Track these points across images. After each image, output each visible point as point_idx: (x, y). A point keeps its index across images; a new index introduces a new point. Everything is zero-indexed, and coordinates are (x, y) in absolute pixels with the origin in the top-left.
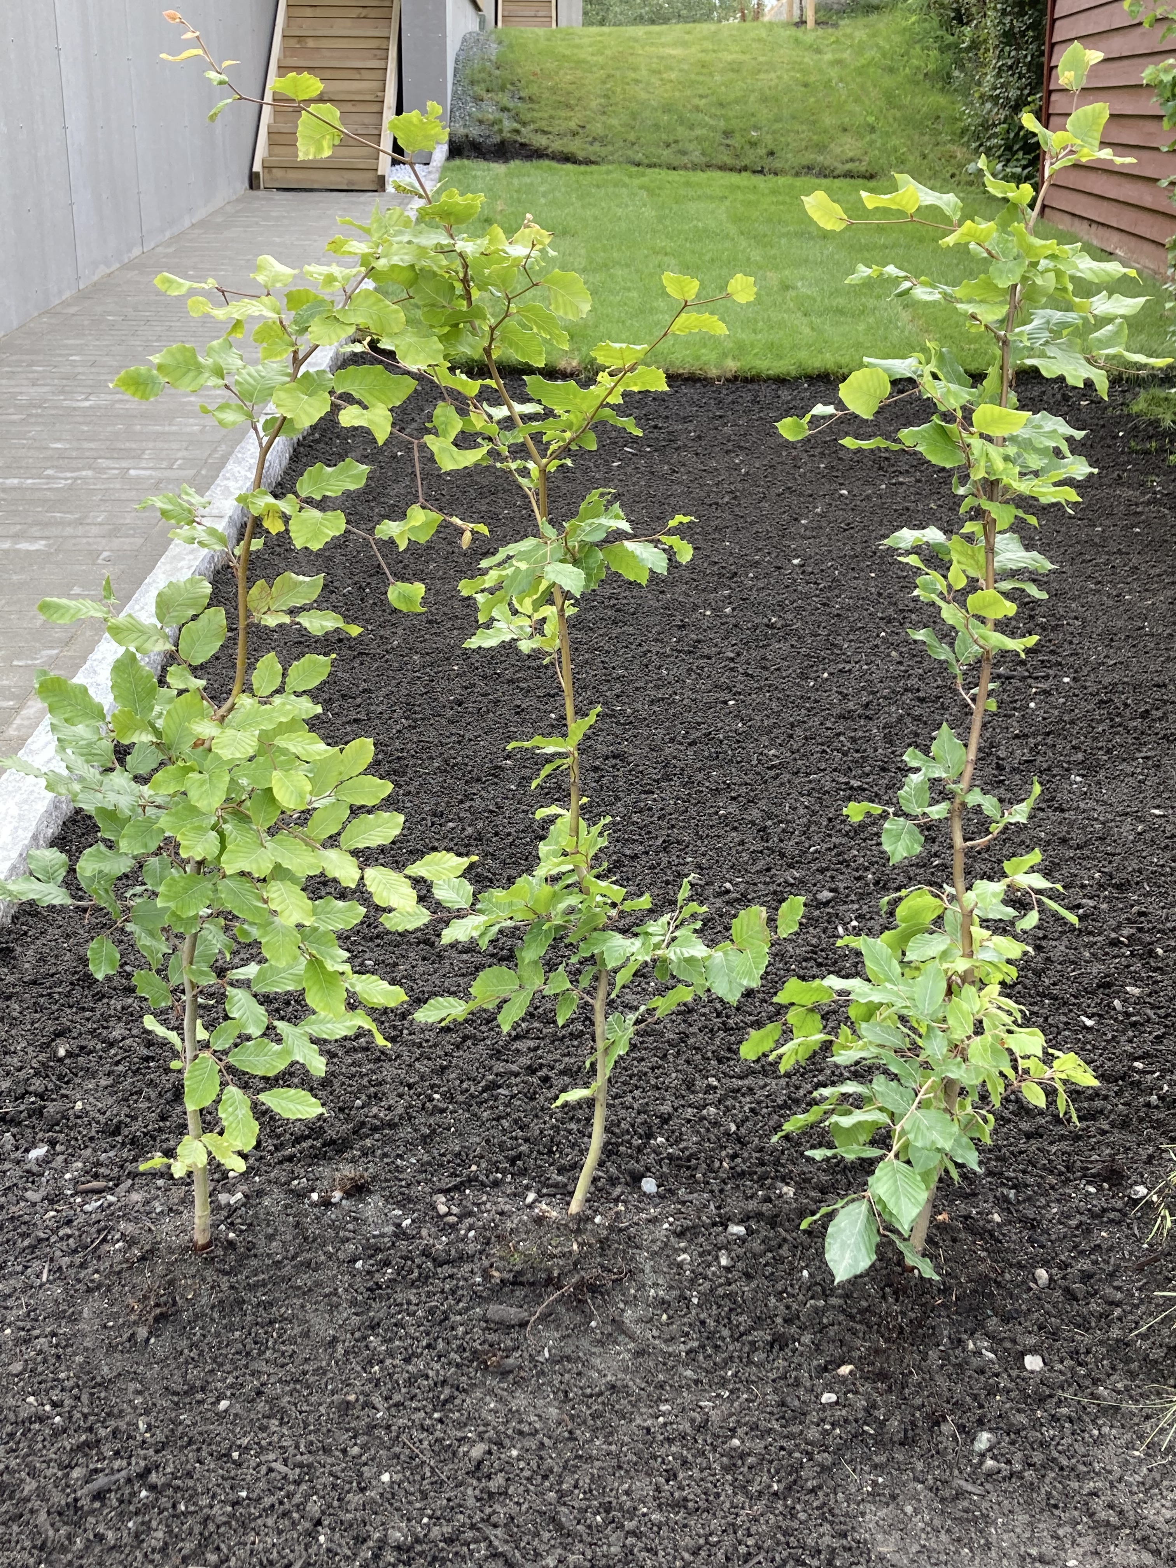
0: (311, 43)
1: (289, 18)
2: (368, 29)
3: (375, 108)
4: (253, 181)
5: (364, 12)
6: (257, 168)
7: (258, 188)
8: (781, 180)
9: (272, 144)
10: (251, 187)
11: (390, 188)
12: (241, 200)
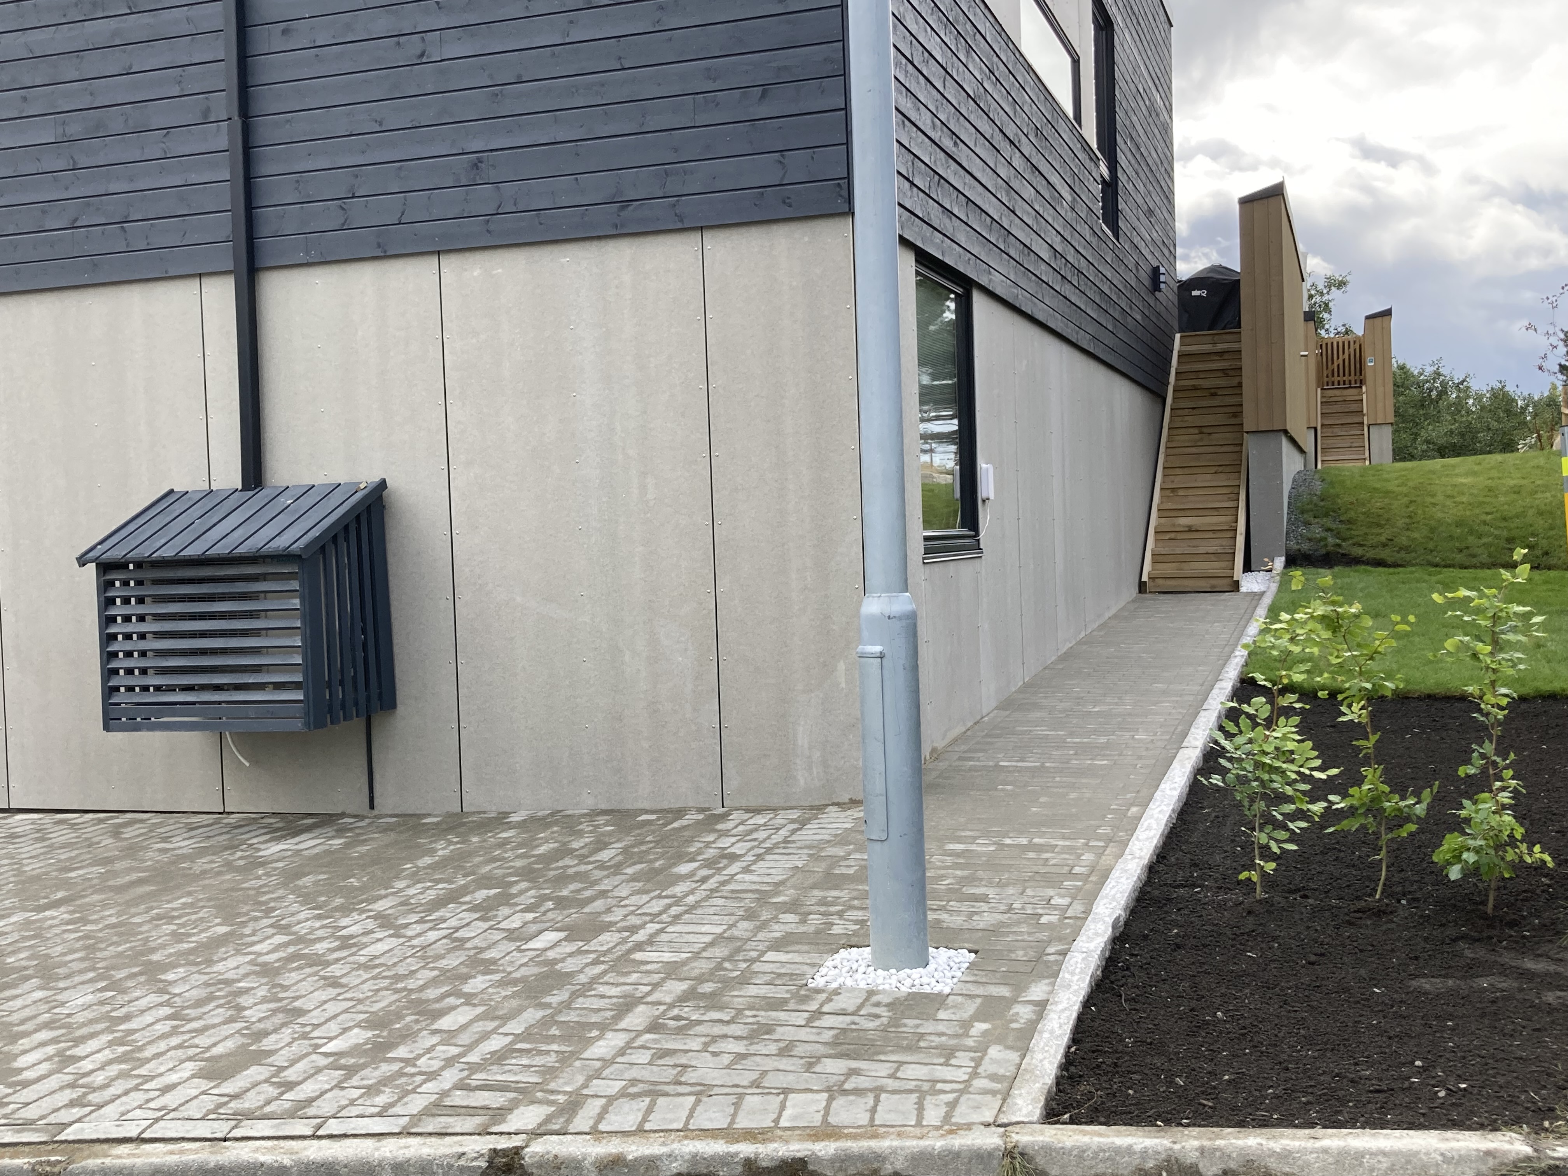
0: (1181, 493)
1: (1164, 476)
2: (1222, 479)
3: (1230, 534)
4: (1142, 587)
5: (1221, 469)
6: (1145, 578)
7: (1145, 592)
9: (1154, 562)
10: (1140, 592)
11: (1243, 589)
12: (1133, 601)
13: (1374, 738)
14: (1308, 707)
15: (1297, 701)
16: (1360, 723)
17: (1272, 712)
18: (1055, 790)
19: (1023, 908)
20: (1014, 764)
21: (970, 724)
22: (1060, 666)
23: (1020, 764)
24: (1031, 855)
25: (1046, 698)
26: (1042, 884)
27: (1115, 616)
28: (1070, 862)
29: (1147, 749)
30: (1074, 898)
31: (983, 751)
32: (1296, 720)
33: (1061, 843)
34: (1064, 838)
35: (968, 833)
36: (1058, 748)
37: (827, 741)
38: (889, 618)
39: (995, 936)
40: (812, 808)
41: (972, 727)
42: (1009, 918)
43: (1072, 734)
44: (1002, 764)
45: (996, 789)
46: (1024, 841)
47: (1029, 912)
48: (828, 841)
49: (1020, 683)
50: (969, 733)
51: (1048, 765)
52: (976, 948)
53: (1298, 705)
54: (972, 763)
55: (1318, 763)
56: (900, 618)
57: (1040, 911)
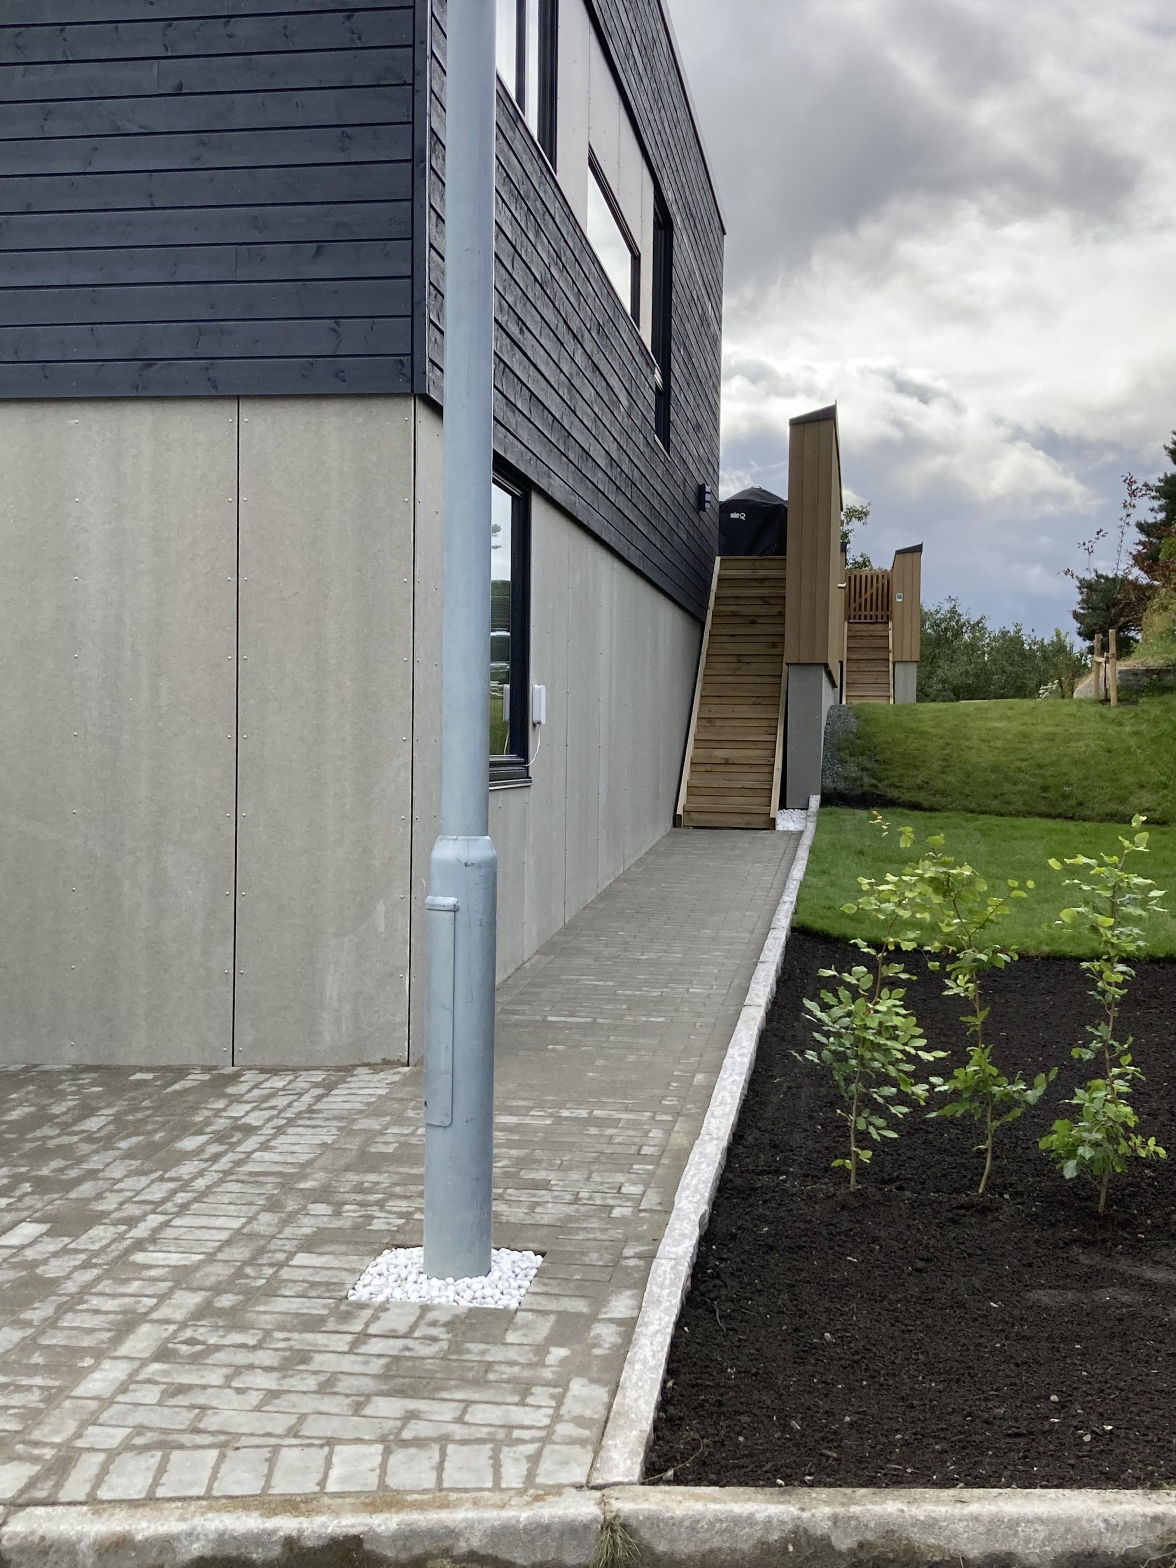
0: (718, 723)
1: (701, 704)
2: (759, 712)
3: (767, 769)
4: (677, 821)
5: (758, 700)
6: (680, 811)
7: (680, 826)
8: (1088, 825)
9: (689, 794)
10: (674, 825)
11: (779, 827)
12: (668, 835)
13: (982, 1015)
14: (915, 978)
15: (904, 972)
16: (966, 997)
17: (875, 982)
18: (611, 1052)
19: (590, 1198)
20: (563, 1019)
21: (511, 971)
22: (601, 906)
23: (570, 1019)
24: (593, 1131)
25: (589, 941)
26: (610, 1167)
27: (651, 852)
28: (637, 1140)
29: (705, 1005)
30: (647, 1186)
31: (528, 1003)
32: (901, 992)
33: (624, 1116)
34: (627, 1110)
35: (521, 1103)
36: (609, 1001)
37: (360, 992)
38: (466, 865)
39: (563, 1234)
40: (338, 1069)
41: (513, 974)
42: (577, 1210)
43: (621, 985)
44: (550, 1019)
45: (547, 1049)
46: (584, 1113)
47: (598, 1202)
48: (360, 1112)
49: (561, 925)
50: (511, 981)
51: (600, 1021)
52: (543, 1248)
53: (904, 976)
54: (516, 1017)
55: (922, 1042)
56: (479, 866)
57: (611, 1202)
